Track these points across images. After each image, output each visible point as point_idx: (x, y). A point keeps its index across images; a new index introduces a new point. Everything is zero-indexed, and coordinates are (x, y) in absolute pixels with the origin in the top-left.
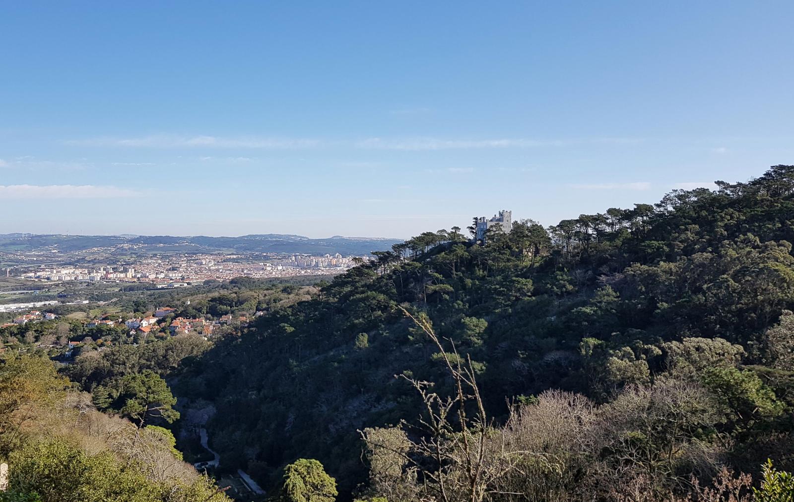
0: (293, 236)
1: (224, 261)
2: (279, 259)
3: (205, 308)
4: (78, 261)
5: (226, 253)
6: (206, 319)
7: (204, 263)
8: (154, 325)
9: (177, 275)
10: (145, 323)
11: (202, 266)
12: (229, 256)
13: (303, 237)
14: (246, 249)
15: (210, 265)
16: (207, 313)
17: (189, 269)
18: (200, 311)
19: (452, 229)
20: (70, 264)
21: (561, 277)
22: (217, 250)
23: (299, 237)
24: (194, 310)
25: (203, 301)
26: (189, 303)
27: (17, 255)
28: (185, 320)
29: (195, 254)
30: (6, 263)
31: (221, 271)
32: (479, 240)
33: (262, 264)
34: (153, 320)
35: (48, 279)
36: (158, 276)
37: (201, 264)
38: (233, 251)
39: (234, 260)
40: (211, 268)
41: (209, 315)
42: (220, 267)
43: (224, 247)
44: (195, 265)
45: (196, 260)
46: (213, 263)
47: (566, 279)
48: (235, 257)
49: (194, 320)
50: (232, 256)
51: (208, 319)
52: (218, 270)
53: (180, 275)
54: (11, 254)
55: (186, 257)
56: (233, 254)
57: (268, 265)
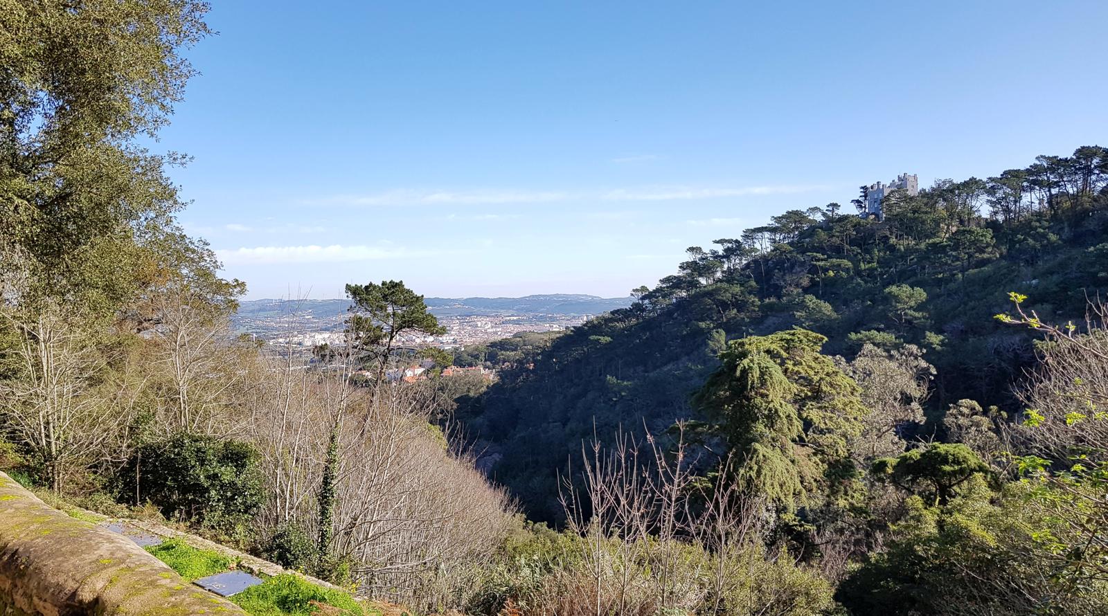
0: (583, 295)
1: (503, 323)
2: (568, 320)
3: (483, 354)
4: (335, 326)
5: (505, 315)
6: (485, 367)
7: (479, 325)
8: (421, 375)
9: (448, 338)
10: (409, 373)
11: (478, 328)
12: (508, 318)
13: (595, 297)
14: (528, 311)
15: (487, 327)
16: (486, 360)
17: (463, 332)
18: (478, 358)
19: (828, 206)
20: (326, 330)
21: (1038, 224)
22: (494, 312)
23: (590, 296)
24: (470, 357)
25: (480, 347)
26: (463, 349)
27: (266, 322)
28: (458, 369)
29: (469, 316)
30: (254, 331)
31: (499, 333)
32: (872, 214)
33: (548, 325)
34: (419, 371)
35: (300, 344)
36: (426, 339)
37: (477, 326)
38: (511, 312)
39: (514, 322)
40: (488, 330)
41: (488, 363)
42: (498, 330)
43: (502, 309)
44: (470, 328)
45: (470, 322)
46: (489, 326)
47: (1047, 226)
48: (515, 318)
49: (469, 368)
50: (512, 318)
51: (487, 368)
52: (496, 333)
53: (452, 338)
54: (260, 320)
55: (458, 319)
56: (513, 316)
57: (554, 326)
